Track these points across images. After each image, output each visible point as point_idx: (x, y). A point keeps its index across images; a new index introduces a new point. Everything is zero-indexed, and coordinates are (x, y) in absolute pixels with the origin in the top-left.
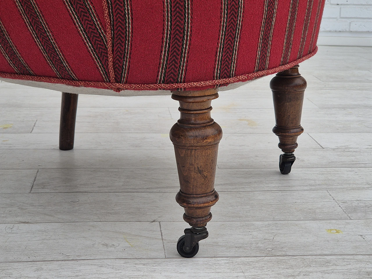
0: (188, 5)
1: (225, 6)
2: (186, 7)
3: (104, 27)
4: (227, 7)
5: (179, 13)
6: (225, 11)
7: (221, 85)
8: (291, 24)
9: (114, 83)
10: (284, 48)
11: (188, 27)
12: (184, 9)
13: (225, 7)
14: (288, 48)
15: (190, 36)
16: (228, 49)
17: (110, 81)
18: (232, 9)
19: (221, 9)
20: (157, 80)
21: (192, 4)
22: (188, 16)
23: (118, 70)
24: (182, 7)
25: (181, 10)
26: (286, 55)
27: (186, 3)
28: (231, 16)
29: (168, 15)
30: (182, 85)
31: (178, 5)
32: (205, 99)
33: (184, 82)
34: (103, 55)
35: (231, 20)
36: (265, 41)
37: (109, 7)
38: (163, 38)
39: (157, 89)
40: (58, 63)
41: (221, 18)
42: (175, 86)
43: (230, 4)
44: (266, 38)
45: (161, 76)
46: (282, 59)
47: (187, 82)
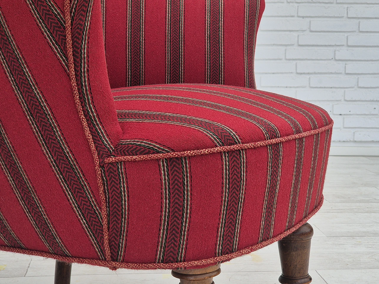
0: (187, 182)
1: (226, 180)
2: (185, 184)
3: (99, 204)
4: (229, 182)
5: (178, 190)
6: (226, 186)
7: (223, 262)
8: (296, 187)
9: (111, 261)
10: (289, 213)
11: (187, 204)
12: (183, 186)
13: (226, 182)
14: (292, 211)
15: (189, 214)
16: (230, 224)
17: (105, 259)
18: (233, 182)
19: (223, 183)
20: (156, 259)
21: (191, 180)
22: (187, 193)
23: (114, 247)
24: (181, 184)
25: (180, 187)
26: (291, 219)
27: (185, 180)
28: (233, 190)
29: (165, 193)
30: (182, 264)
31: (176, 182)
32: (206, 276)
33: (184, 261)
34: (98, 233)
35: (233, 194)
36: (270, 210)
37: (104, 184)
38: (161, 216)
39: (156, 269)
40: (51, 239)
41: (222, 193)
42: (175, 265)
43: (232, 178)
44: (269, 208)
45: (160, 255)
46: (287, 224)
47: (188, 261)
